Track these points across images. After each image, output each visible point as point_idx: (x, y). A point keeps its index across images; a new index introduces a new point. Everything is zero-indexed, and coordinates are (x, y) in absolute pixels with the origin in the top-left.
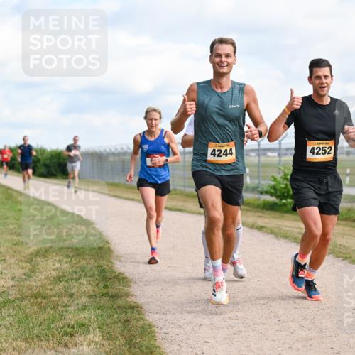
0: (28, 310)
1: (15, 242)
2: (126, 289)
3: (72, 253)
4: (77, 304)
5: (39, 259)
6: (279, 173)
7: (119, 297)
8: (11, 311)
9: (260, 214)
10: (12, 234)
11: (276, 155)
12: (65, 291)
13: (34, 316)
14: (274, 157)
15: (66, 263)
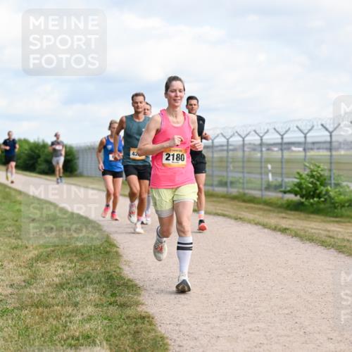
0: (28, 321)
1: (13, 246)
2: (135, 297)
3: (77, 258)
4: (83, 314)
5: (40, 264)
6: (305, 169)
7: (128, 306)
8: (10, 321)
9: (284, 215)
10: (10, 237)
11: (301, 149)
12: (69, 299)
13: (35, 327)
14: (299, 151)
15: (70, 268)
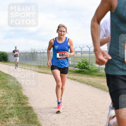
2: (27, 101)
3: (8, 88)
4: (9, 107)
7: (24, 104)
11: (80, 53)
12: (5, 102)
15: (6, 92)
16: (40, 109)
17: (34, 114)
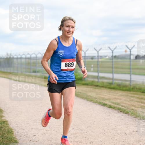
16: (17, 123)
17: (9, 129)
